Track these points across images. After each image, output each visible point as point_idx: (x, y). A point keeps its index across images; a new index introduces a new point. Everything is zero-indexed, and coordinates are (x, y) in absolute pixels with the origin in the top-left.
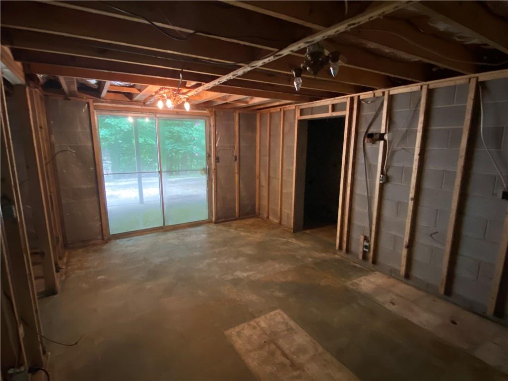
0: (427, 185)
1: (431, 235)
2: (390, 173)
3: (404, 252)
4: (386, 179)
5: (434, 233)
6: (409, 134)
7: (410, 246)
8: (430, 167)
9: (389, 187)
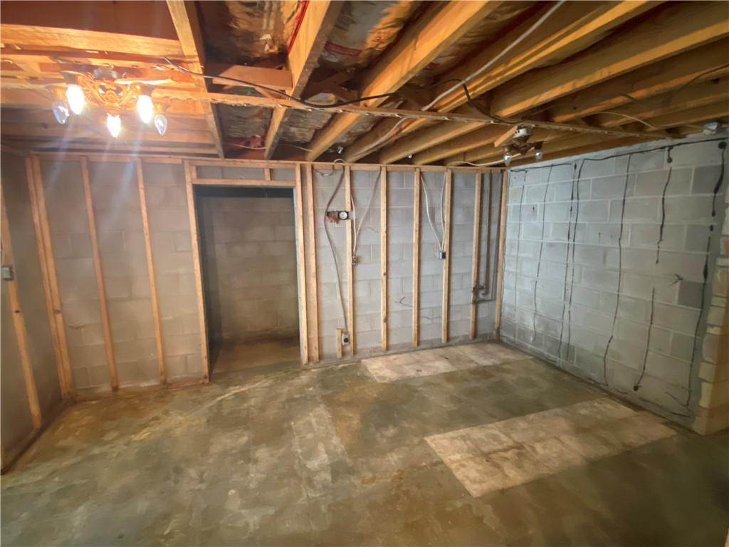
0: (392, 258)
1: (400, 302)
2: (359, 253)
3: (382, 326)
4: (356, 261)
5: (402, 299)
6: (372, 211)
7: (386, 320)
8: (393, 241)
9: (359, 267)
